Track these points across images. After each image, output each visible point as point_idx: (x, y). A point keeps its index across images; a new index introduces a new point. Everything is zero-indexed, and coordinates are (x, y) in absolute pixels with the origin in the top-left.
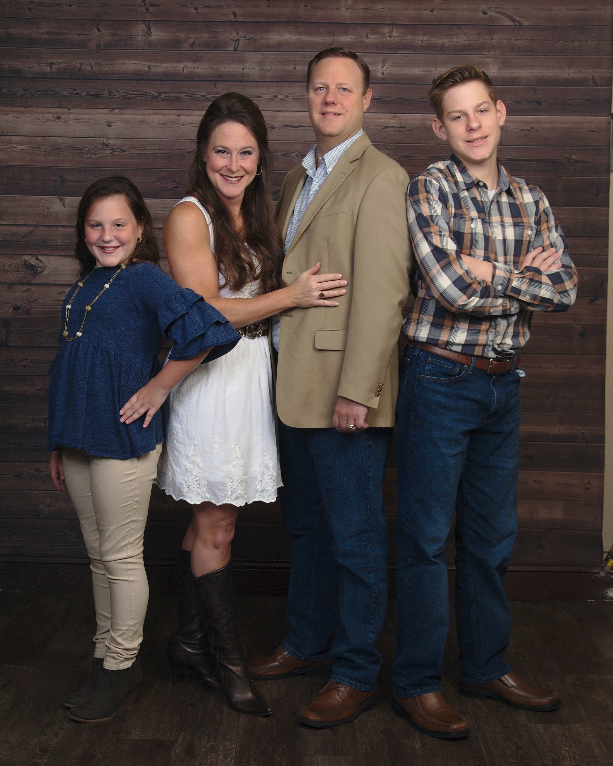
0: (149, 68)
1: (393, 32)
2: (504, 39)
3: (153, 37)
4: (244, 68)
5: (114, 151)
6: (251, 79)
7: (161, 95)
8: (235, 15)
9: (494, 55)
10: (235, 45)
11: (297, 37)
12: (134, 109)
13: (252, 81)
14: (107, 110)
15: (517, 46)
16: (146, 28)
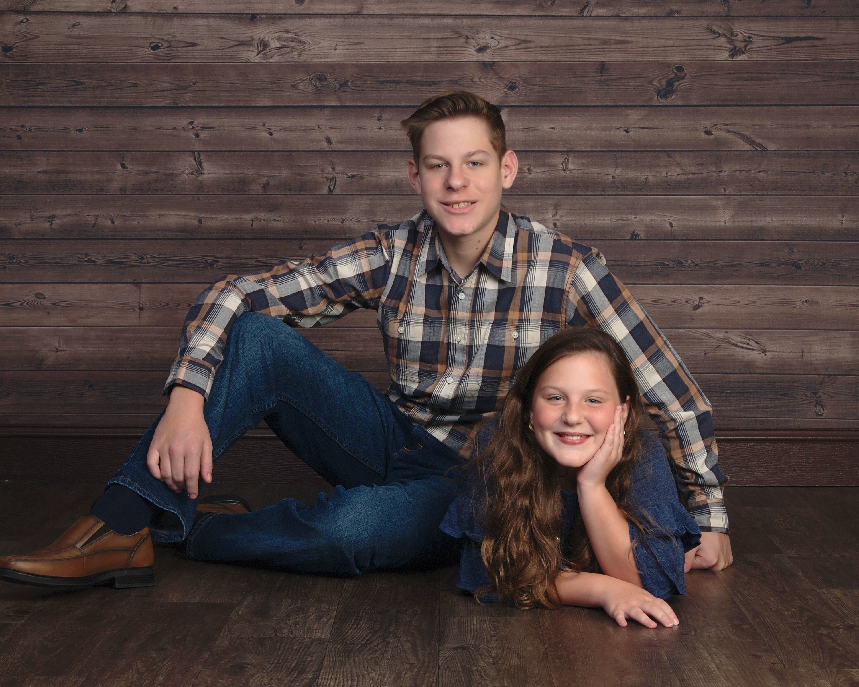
0: (200, 221)
1: (569, 163)
2: (739, 171)
3: (206, 176)
4: (345, 220)
8: (329, 141)
9: (725, 195)
10: (330, 186)
15: (760, 181)
16: (195, 163)
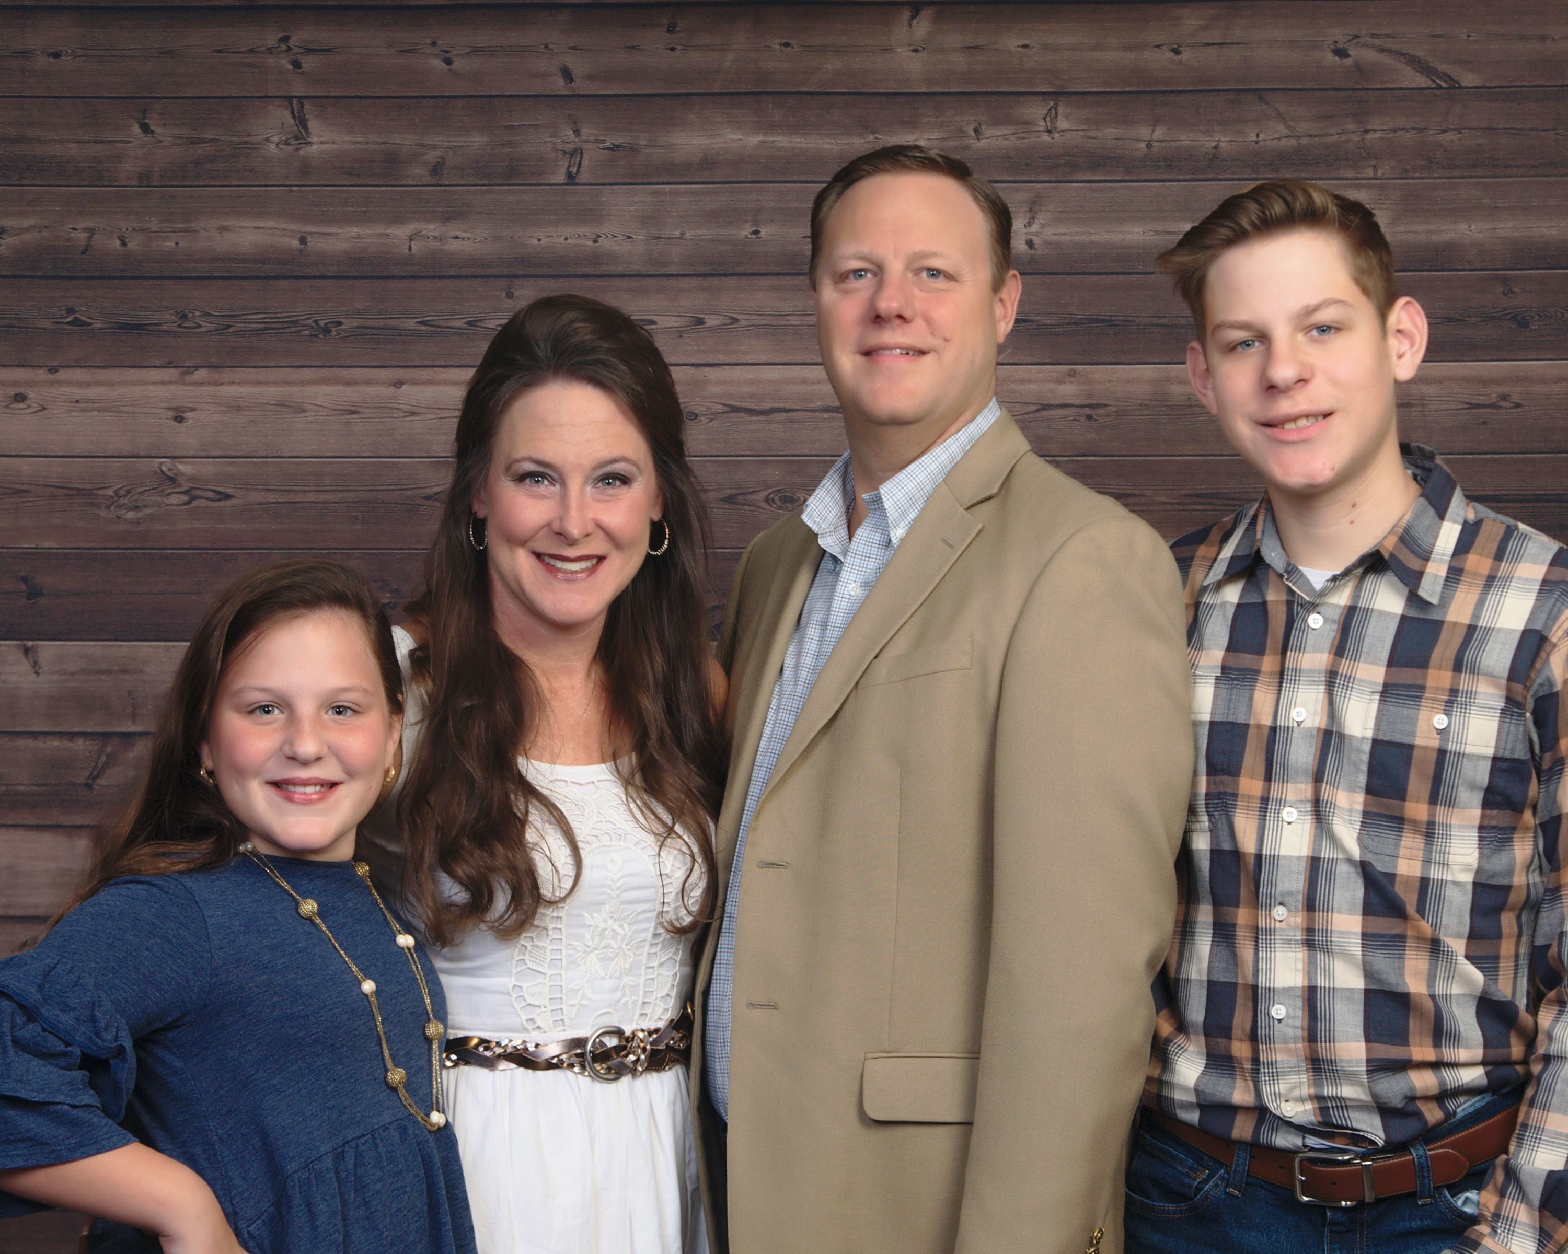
0: (303, 240)
1: (1060, 117)
2: (1403, 129)
3: (314, 147)
4: (600, 236)
5: (194, 498)
6: (620, 269)
7: (340, 324)
8: (567, 74)
9: (1374, 179)
10: (569, 166)
11: (760, 138)
12: (255, 367)
13: (623, 276)
14: (172, 371)
15: (1445, 150)
16: (292, 121)
